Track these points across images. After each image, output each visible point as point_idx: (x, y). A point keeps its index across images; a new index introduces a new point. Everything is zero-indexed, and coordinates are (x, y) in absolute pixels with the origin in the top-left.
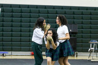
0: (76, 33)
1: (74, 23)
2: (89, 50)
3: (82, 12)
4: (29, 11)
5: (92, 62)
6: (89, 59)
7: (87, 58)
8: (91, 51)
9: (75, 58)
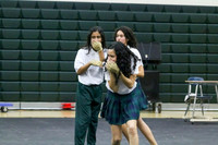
0: (158, 62)
1: (153, 40)
2: (187, 97)
3: (171, 16)
4: (57, 16)
5: (193, 123)
6: (187, 117)
7: (181, 115)
8: (190, 101)
9: (156, 115)
